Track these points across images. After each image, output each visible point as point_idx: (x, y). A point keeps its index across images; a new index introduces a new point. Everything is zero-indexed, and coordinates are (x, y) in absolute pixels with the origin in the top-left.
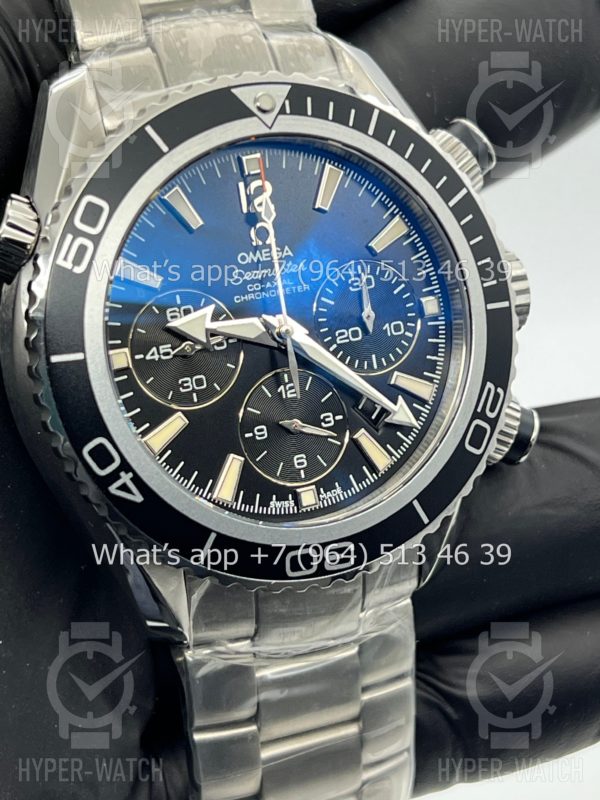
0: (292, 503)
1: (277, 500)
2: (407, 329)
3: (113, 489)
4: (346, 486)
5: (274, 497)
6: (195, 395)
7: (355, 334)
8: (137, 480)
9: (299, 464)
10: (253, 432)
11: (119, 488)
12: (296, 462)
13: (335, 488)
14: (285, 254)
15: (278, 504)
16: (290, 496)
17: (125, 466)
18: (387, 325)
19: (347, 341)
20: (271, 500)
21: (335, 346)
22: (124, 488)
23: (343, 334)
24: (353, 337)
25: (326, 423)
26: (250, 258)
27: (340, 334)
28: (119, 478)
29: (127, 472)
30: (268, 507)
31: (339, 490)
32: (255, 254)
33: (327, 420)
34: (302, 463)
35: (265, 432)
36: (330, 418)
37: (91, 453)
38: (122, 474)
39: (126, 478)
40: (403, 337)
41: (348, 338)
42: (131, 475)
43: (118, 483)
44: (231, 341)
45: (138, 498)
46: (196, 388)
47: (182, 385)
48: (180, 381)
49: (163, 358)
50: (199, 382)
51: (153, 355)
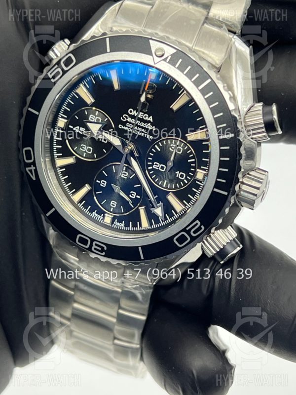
0: (102, 218)
1: (96, 213)
2: (186, 178)
3: (27, 169)
4: (127, 225)
5: (96, 211)
6: (85, 154)
7: (162, 168)
8: (36, 171)
9: (112, 205)
10: (100, 181)
11: (29, 170)
12: (111, 203)
13: (122, 223)
14: (149, 119)
15: (96, 215)
16: (102, 215)
17: (34, 164)
18: (178, 172)
19: (158, 169)
20: (94, 211)
21: (151, 168)
22: (31, 171)
23: (157, 165)
24: (161, 168)
25: (132, 195)
26: (134, 113)
27: (156, 164)
28: (31, 167)
29: (34, 166)
30: (92, 213)
31: (123, 225)
32: (136, 112)
33: (133, 195)
34: (114, 205)
35: (105, 184)
36: (134, 195)
37: (26, 151)
38: (32, 166)
39: (33, 168)
40: (183, 181)
41: (158, 167)
42: (34, 168)
43: (30, 168)
45: (34, 178)
46: (87, 151)
47: (82, 147)
48: (82, 145)
49: (80, 132)
50: (89, 150)
51: (77, 129)
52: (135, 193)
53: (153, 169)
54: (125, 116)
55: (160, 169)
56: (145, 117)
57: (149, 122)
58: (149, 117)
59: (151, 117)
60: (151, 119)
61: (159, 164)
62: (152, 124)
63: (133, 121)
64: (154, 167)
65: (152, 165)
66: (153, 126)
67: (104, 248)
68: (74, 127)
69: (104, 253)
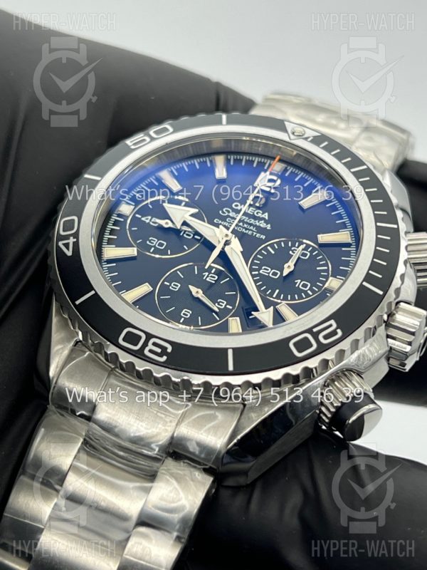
2: (311, 289)
3: (61, 243)
6: (153, 248)
7: (275, 274)
9: (184, 314)
10: (171, 283)
11: (64, 244)
12: (183, 312)
14: (263, 216)
17: (76, 235)
18: (299, 281)
19: (267, 274)
21: (257, 273)
23: (267, 270)
24: (272, 274)
25: (219, 305)
26: (241, 208)
27: (265, 269)
29: (74, 238)
33: (221, 304)
34: (186, 315)
35: (178, 288)
36: (223, 304)
37: (65, 222)
39: (71, 240)
40: (305, 292)
41: (269, 273)
42: (75, 240)
44: (196, 237)
46: (157, 246)
47: (150, 240)
48: (150, 238)
49: (151, 223)
50: (161, 245)
51: (147, 219)
52: (225, 302)
53: (259, 275)
54: (226, 210)
55: (270, 275)
56: (257, 213)
57: (263, 219)
58: (263, 214)
59: (266, 214)
60: (266, 216)
61: (270, 269)
62: (267, 222)
64: (261, 272)
65: (259, 270)
66: (267, 225)
67: (166, 348)
68: (143, 217)
69: (165, 358)
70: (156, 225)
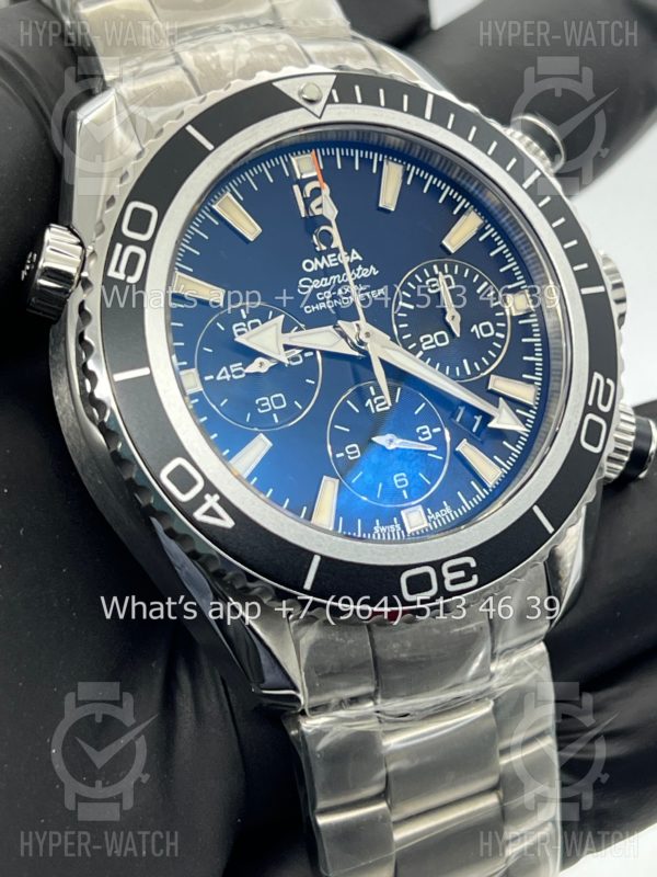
6: (275, 415)
10: (344, 452)
12: (396, 481)
14: (353, 258)
25: (423, 437)
26: (316, 264)
32: (320, 260)
33: (424, 433)
34: (403, 482)
35: (358, 451)
36: (427, 431)
39: (212, 501)
41: (433, 343)
44: (306, 355)
46: (276, 408)
47: (259, 405)
48: (257, 402)
49: (235, 377)
50: (278, 401)
51: (223, 375)
52: (427, 427)
53: (426, 354)
54: (304, 283)
55: (438, 344)
61: (429, 336)
62: (366, 266)
63: (324, 282)
64: (424, 348)
65: (419, 347)
66: (369, 268)
67: (468, 565)
69: (475, 577)
70: (243, 376)
